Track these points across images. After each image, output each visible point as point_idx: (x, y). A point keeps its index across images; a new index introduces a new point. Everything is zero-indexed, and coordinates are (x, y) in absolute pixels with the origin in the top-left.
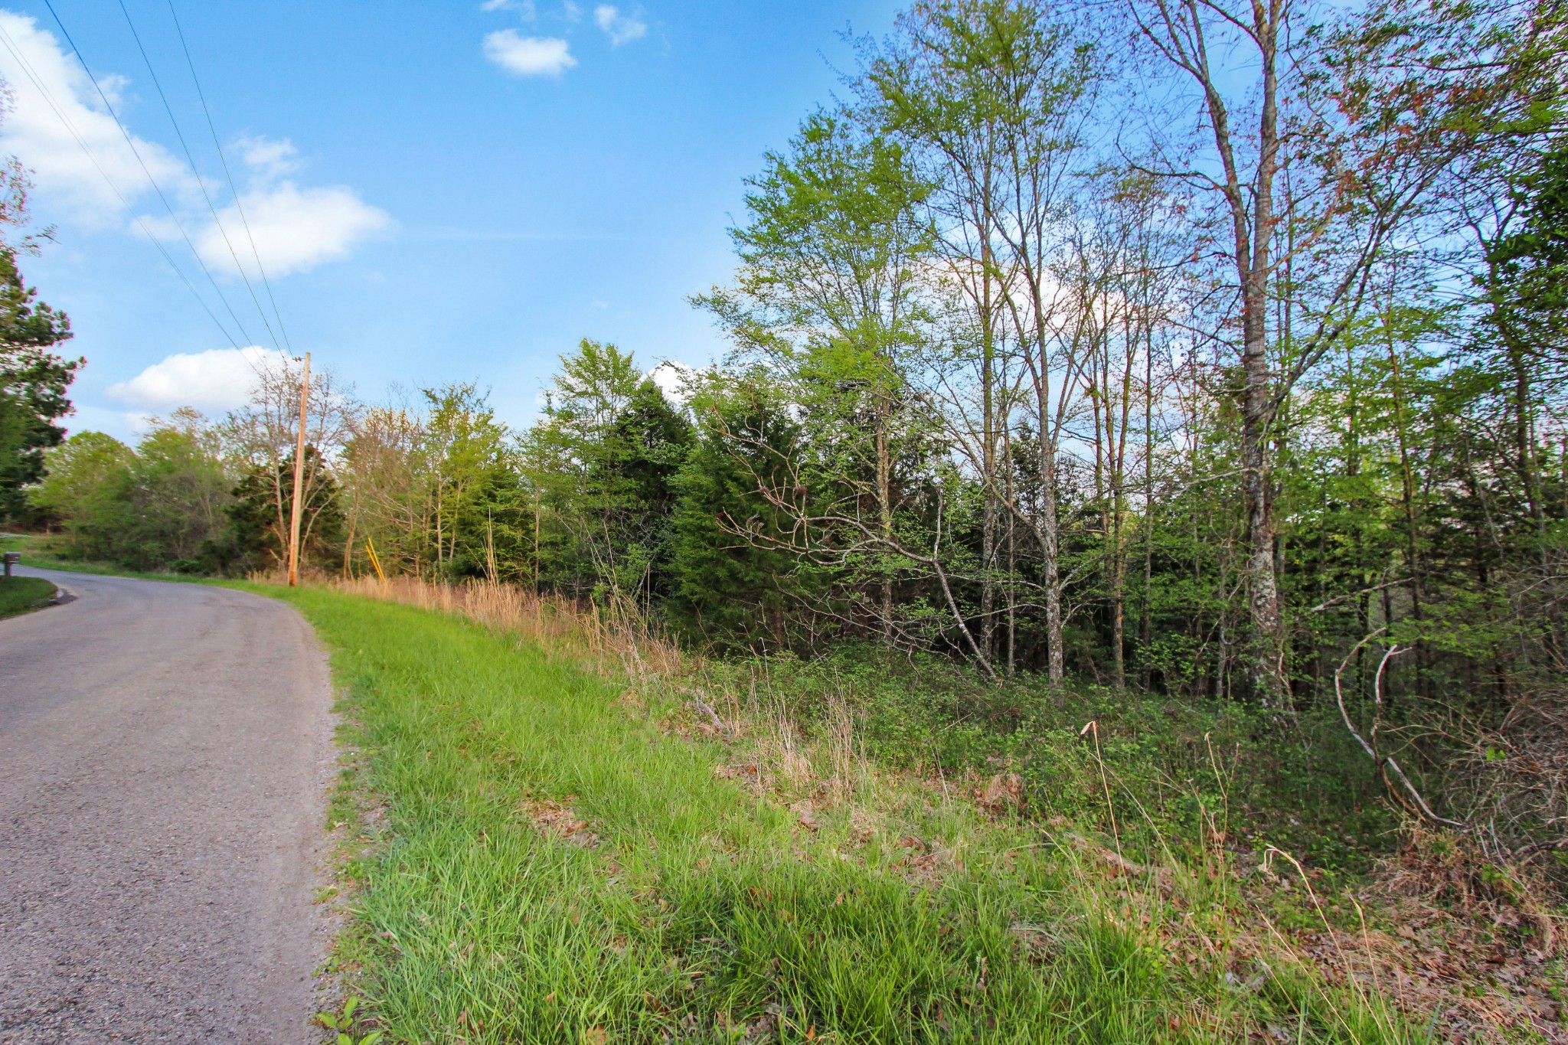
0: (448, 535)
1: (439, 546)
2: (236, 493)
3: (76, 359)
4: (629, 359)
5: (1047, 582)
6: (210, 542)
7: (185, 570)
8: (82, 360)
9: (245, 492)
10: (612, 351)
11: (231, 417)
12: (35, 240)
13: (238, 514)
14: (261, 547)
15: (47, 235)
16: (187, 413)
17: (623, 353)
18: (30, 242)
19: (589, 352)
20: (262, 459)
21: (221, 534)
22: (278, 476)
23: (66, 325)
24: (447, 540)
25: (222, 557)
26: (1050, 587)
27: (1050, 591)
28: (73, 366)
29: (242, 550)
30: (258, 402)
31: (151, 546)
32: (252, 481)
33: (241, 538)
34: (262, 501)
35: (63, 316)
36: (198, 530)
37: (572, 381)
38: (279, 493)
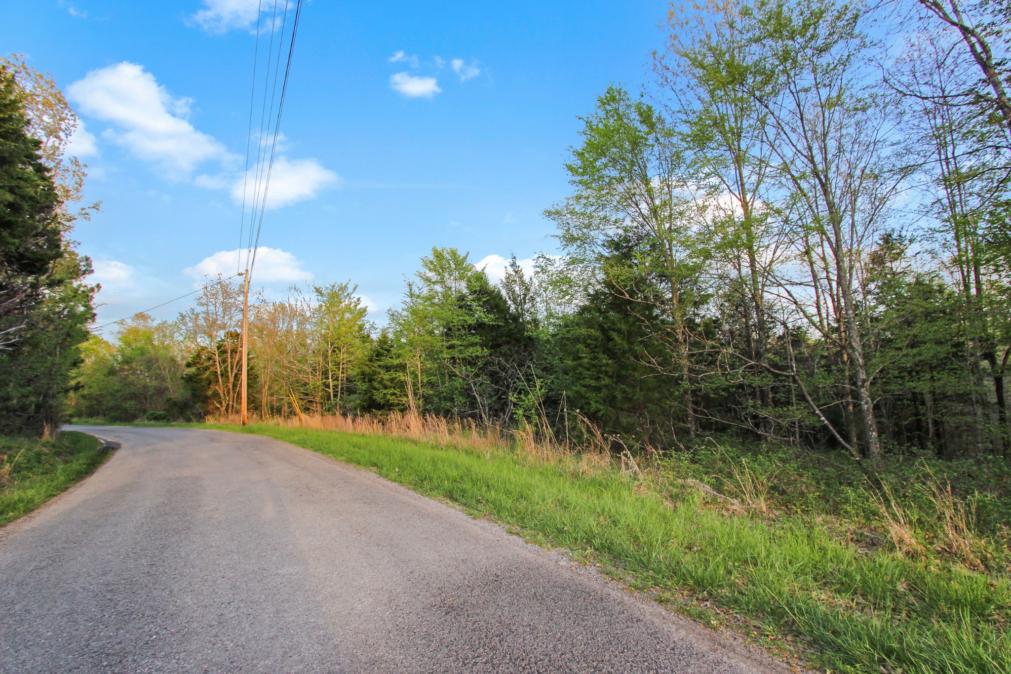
0: (336, 382)
1: (331, 391)
2: (189, 365)
3: (94, 285)
4: (465, 258)
5: (860, 383)
6: (170, 399)
7: (157, 418)
8: (98, 286)
9: (194, 364)
10: (454, 253)
11: (181, 315)
12: (88, 210)
13: (189, 379)
14: (206, 400)
15: (96, 207)
16: (141, 316)
17: (461, 253)
18: (84, 212)
19: (439, 256)
20: (203, 341)
21: (178, 392)
22: (217, 353)
23: (89, 265)
24: (336, 386)
25: (181, 409)
26: (863, 386)
27: (863, 390)
28: (92, 290)
29: (195, 403)
30: (202, 304)
31: (130, 404)
32: (199, 356)
33: (194, 395)
34: (207, 368)
35: (87, 259)
36: (161, 391)
37: (431, 275)
38: (218, 364)
